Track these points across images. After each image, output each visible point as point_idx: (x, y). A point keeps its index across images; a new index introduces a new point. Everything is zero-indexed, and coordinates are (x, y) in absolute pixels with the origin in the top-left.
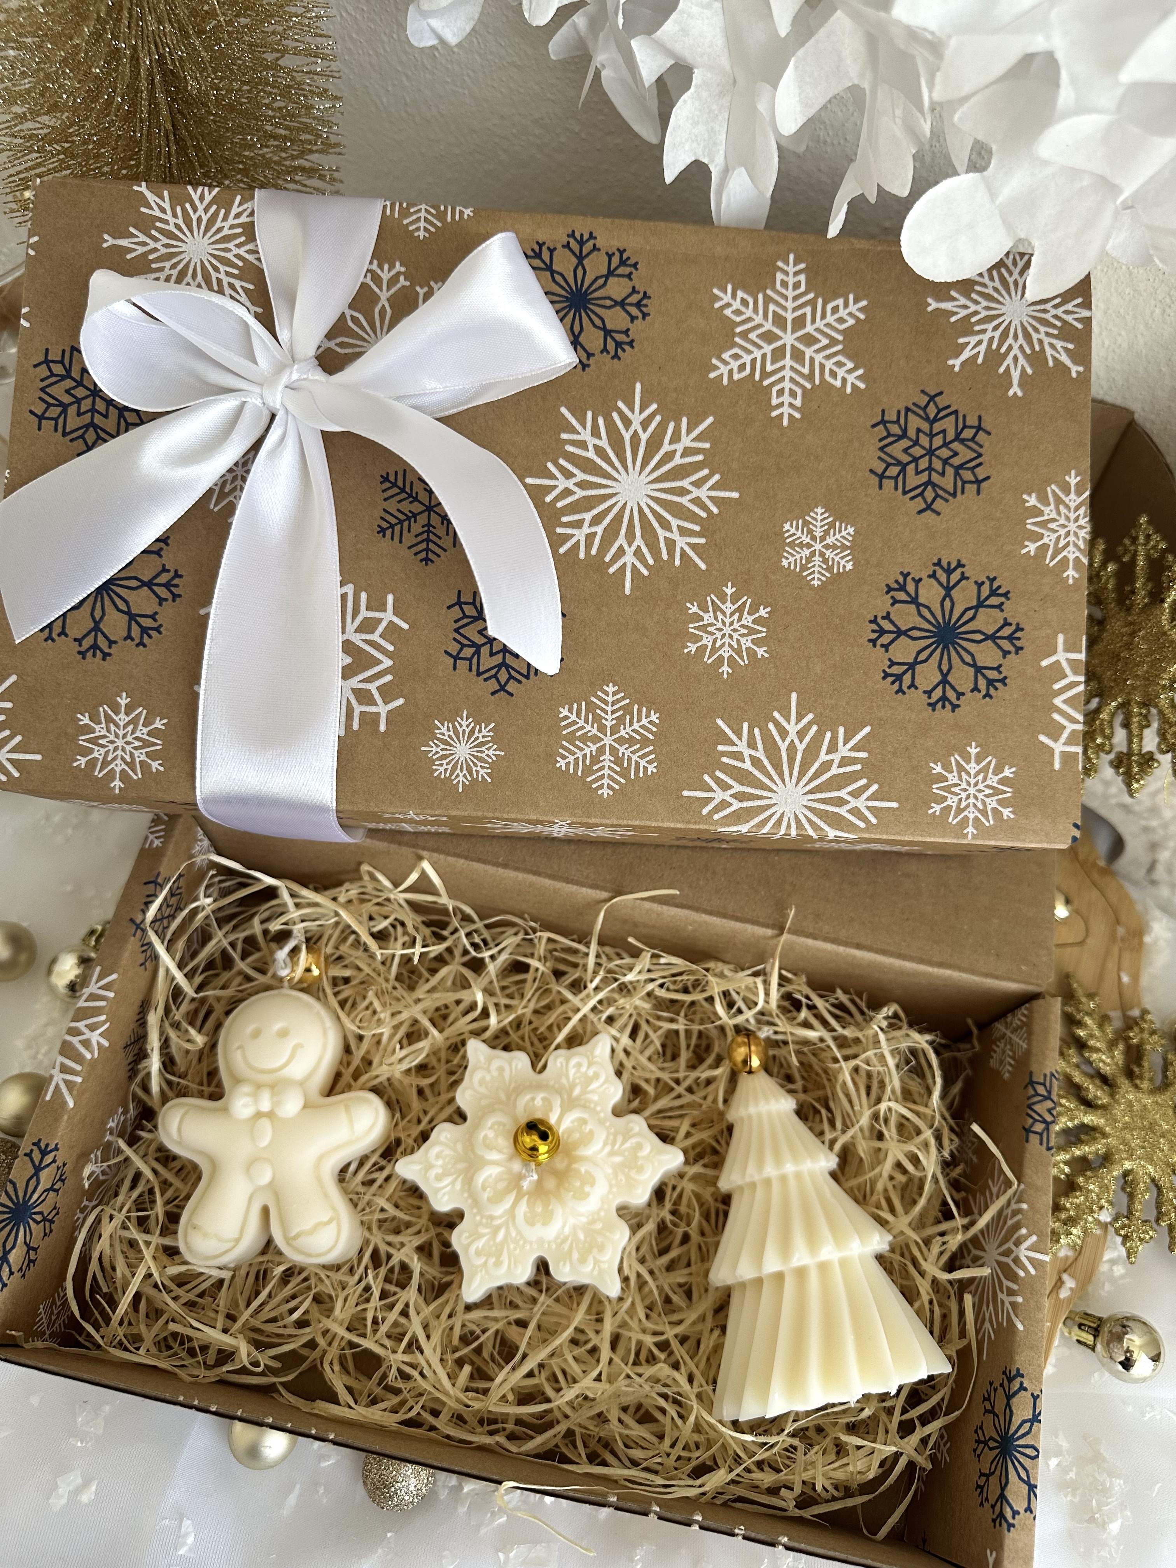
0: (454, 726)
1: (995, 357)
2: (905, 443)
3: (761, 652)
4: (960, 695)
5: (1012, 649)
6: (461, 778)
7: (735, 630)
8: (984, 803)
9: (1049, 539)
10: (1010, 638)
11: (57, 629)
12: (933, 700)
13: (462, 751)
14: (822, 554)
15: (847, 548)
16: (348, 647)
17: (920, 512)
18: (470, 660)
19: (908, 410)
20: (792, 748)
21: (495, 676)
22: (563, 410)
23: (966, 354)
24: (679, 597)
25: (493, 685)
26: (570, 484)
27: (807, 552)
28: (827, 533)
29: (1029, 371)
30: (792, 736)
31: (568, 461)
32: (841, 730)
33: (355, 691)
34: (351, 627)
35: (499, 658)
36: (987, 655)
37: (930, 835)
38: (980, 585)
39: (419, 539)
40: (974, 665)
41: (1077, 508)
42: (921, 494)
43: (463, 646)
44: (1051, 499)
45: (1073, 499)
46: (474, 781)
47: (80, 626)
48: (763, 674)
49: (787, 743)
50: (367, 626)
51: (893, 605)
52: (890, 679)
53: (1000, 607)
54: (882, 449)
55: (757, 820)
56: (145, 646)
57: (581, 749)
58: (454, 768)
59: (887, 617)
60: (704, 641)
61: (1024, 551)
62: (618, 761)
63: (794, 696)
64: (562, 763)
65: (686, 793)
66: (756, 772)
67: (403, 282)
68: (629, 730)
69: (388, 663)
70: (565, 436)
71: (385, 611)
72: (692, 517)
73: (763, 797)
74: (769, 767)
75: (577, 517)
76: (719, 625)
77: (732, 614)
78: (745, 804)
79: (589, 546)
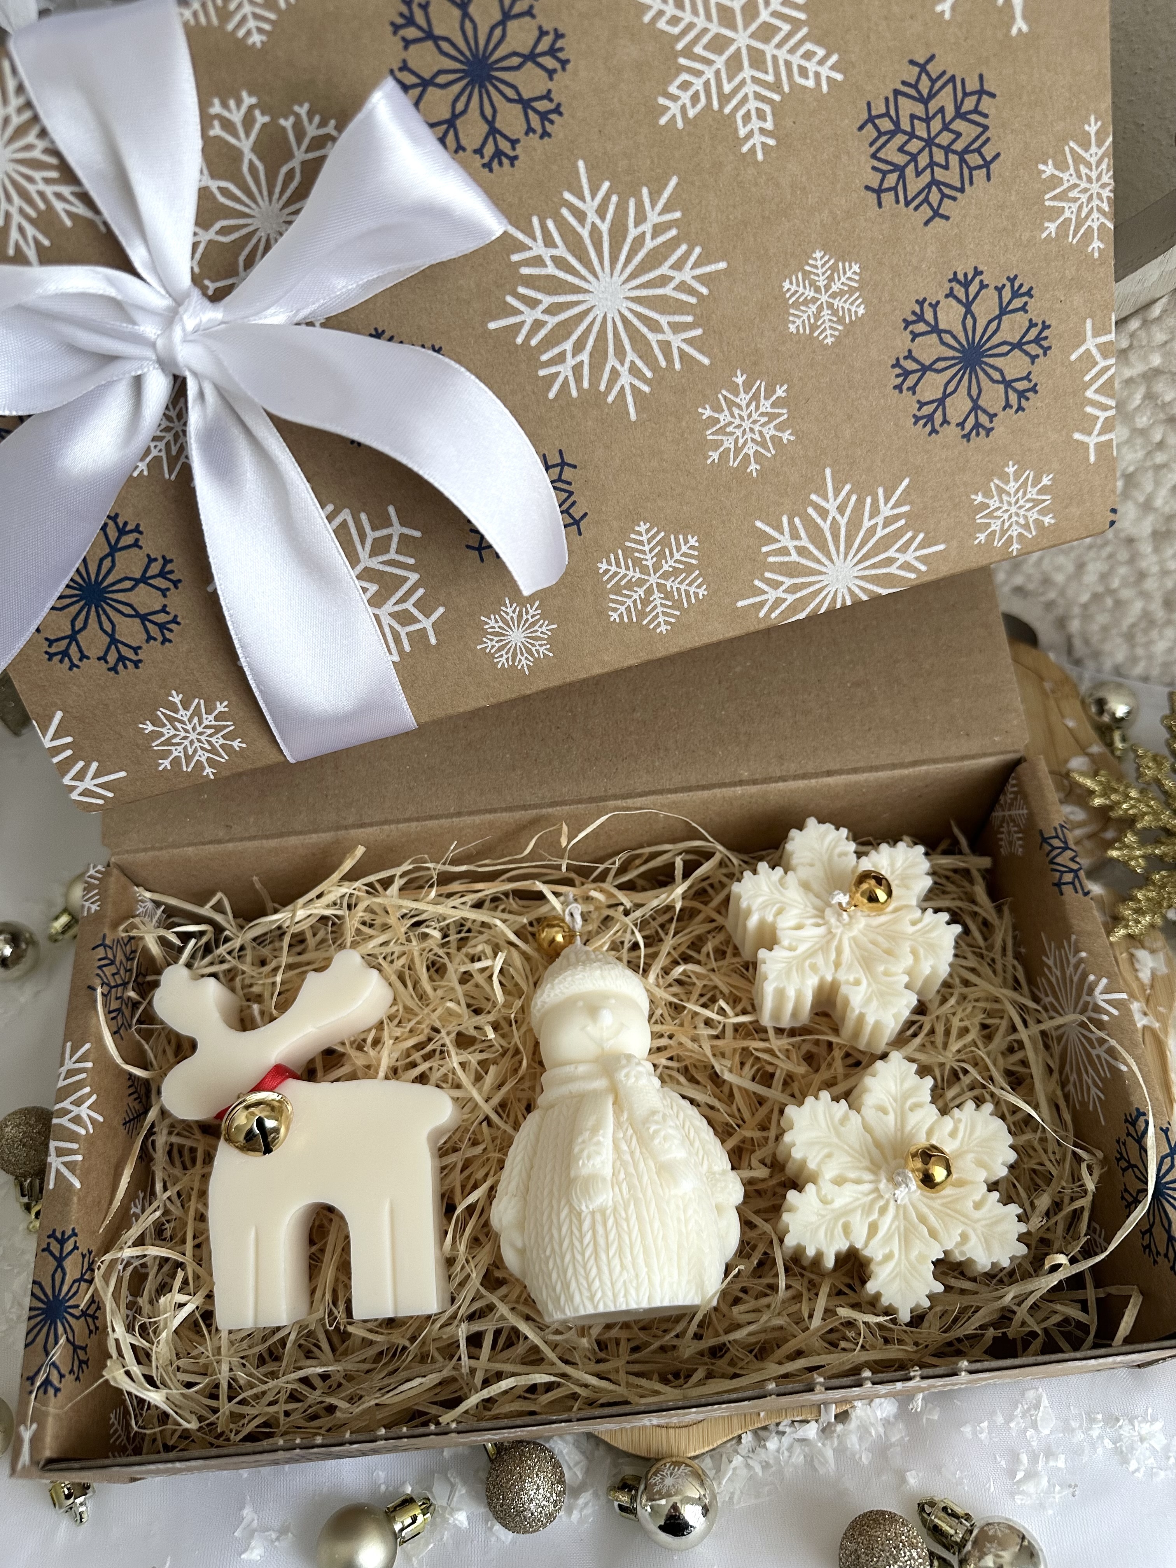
0: (501, 616)
3: (785, 437)
4: (992, 417)
7: (755, 422)
8: (1025, 518)
12: (966, 431)
13: (517, 636)
15: (856, 290)
16: (369, 575)
20: (835, 524)
24: (689, 405)
26: (538, 313)
27: (814, 308)
30: (833, 513)
31: (528, 286)
32: (880, 491)
33: (393, 615)
34: (364, 554)
48: (792, 459)
49: (828, 521)
50: (380, 547)
51: (913, 340)
52: (922, 422)
55: (814, 604)
56: (170, 641)
57: (630, 597)
58: (514, 655)
59: (909, 356)
60: (726, 445)
62: (668, 596)
63: (828, 471)
64: (615, 616)
65: (740, 604)
66: (803, 561)
67: (261, 119)
68: (671, 563)
69: (414, 577)
70: (515, 258)
71: (391, 525)
72: (680, 307)
73: (815, 583)
74: (816, 552)
75: (556, 351)
76: (737, 422)
77: (748, 406)
78: (799, 595)
79: (578, 379)
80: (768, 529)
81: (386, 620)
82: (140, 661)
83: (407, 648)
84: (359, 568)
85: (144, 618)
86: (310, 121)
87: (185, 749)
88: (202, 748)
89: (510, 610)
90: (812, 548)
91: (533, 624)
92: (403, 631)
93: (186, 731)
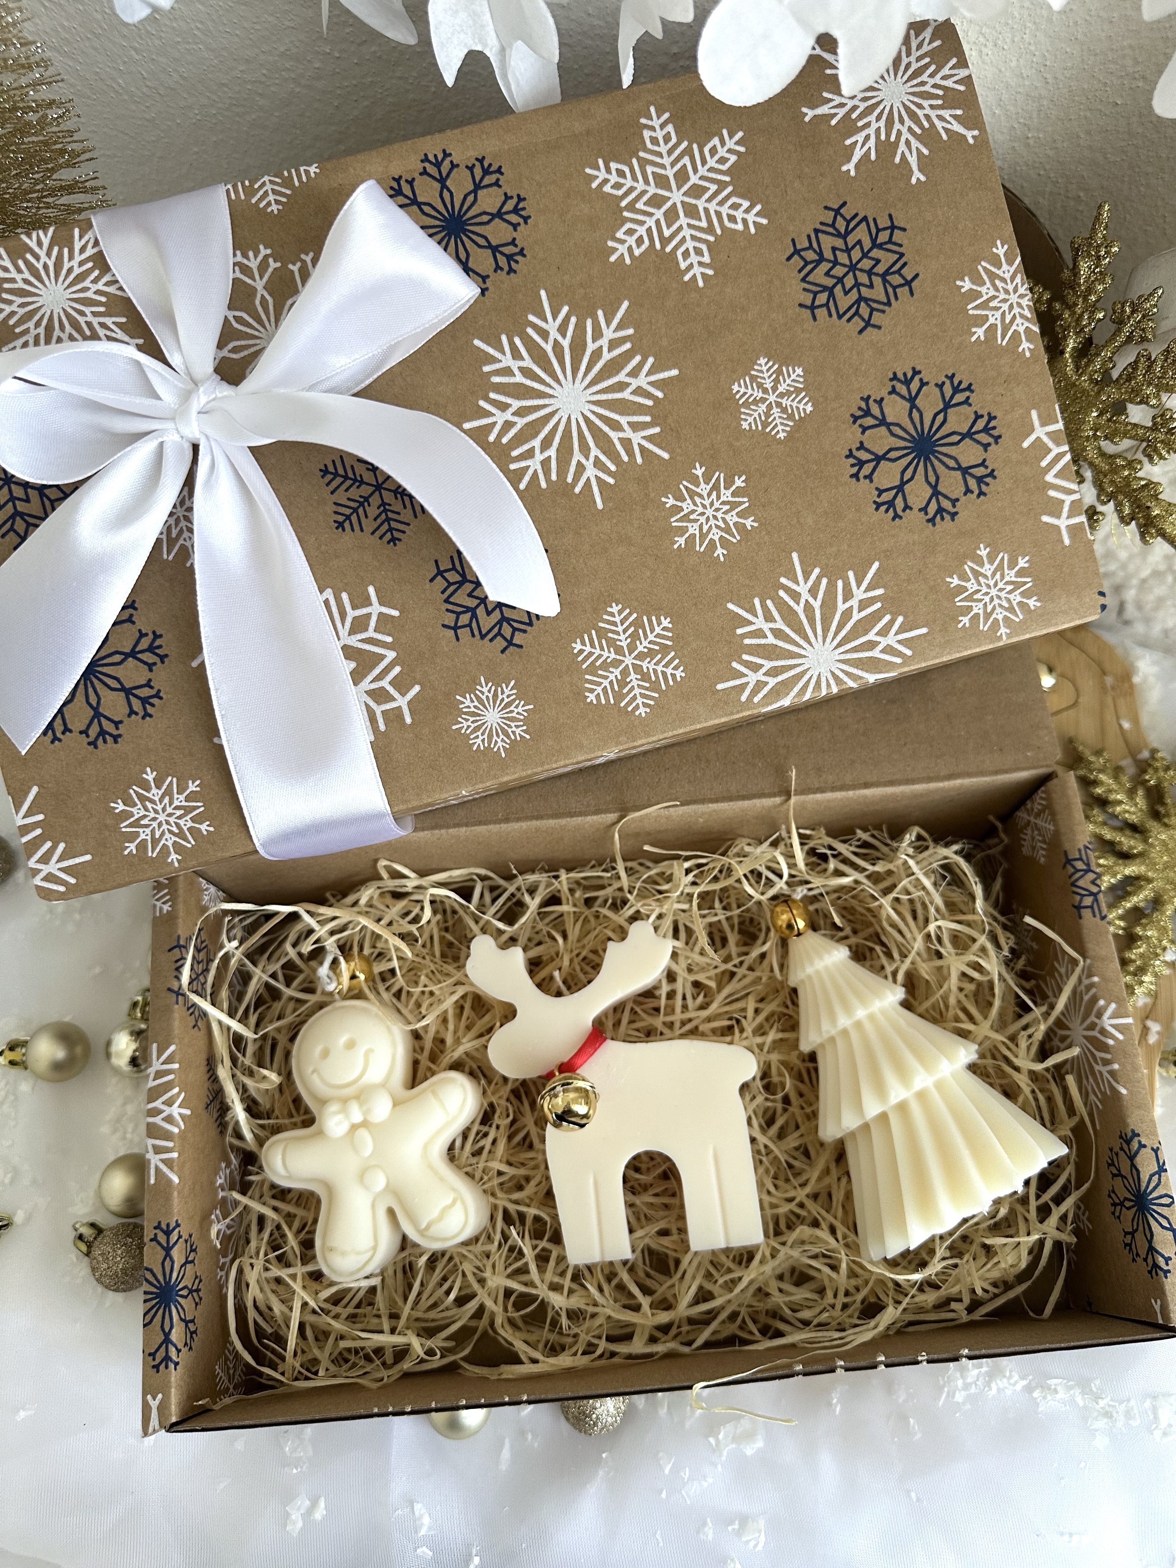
0: (476, 695)
1: (887, 148)
2: (825, 266)
3: (749, 523)
4: (954, 502)
5: (991, 440)
6: (500, 744)
7: (717, 510)
8: (1009, 600)
9: (994, 318)
10: (986, 430)
11: (59, 727)
12: (930, 516)
13: (493, 717)
14: (779, 404)
15: (801, 390)
16: (349, 652)
17: (861, 332)
18: (469, 625)
19: (817, 231)
20: (808, 608)
21: (499, 633)
22: (477, 342)
23: (858, 154)
24: (652, 495)
25: (500, 643)
26: (508, 416)
27: (763, 407)
28: (776, 381)
29: (926, 152)
30: (805, 596)
31: (498, 393)
32: (851, 574)
33: (369, 693)
34: (344, 632)
35: (497, 615)
36: (969, 454)
37: (966, 649)
38: (941, 386)
39: (379, 521)
40: (960, 468)
41: (1013, 279)
42: (857, 313)
43: (458, 614)
44: (985, 277)
45: (1006, 271)
46: (514, 742)
47: (80, 717)
48: (758, 544)
49: (802, 605)
50: (359, 625)
51: (863, 433)
52: (883, 508)
53: (966, 402)
54: (803, 280)
55: (796, 690)
56: (151, 716)
57: (606, 678)
58: (490, 736)
59: (861, 447)
60: (691, 531)
61: (973, 339)
62: (645, 677)
63: (796, 556)
64: (592, 697)
65: (720, 687)
66: (781, 644)
67: (273, 265)
68: (645, 644)
69: (391, 655)
70: (487, 369)
71: (370, 604)
72: (638, 409)
73: (794, 666)
74: (792, 634)
75: (525, 448)
76: (700, 510)
77: (709, 495)
78: (778, 680)
79: (547, 472)
80: (742, 612)
86: (314, 266)
91: (509, 704)
92: (378, 710)
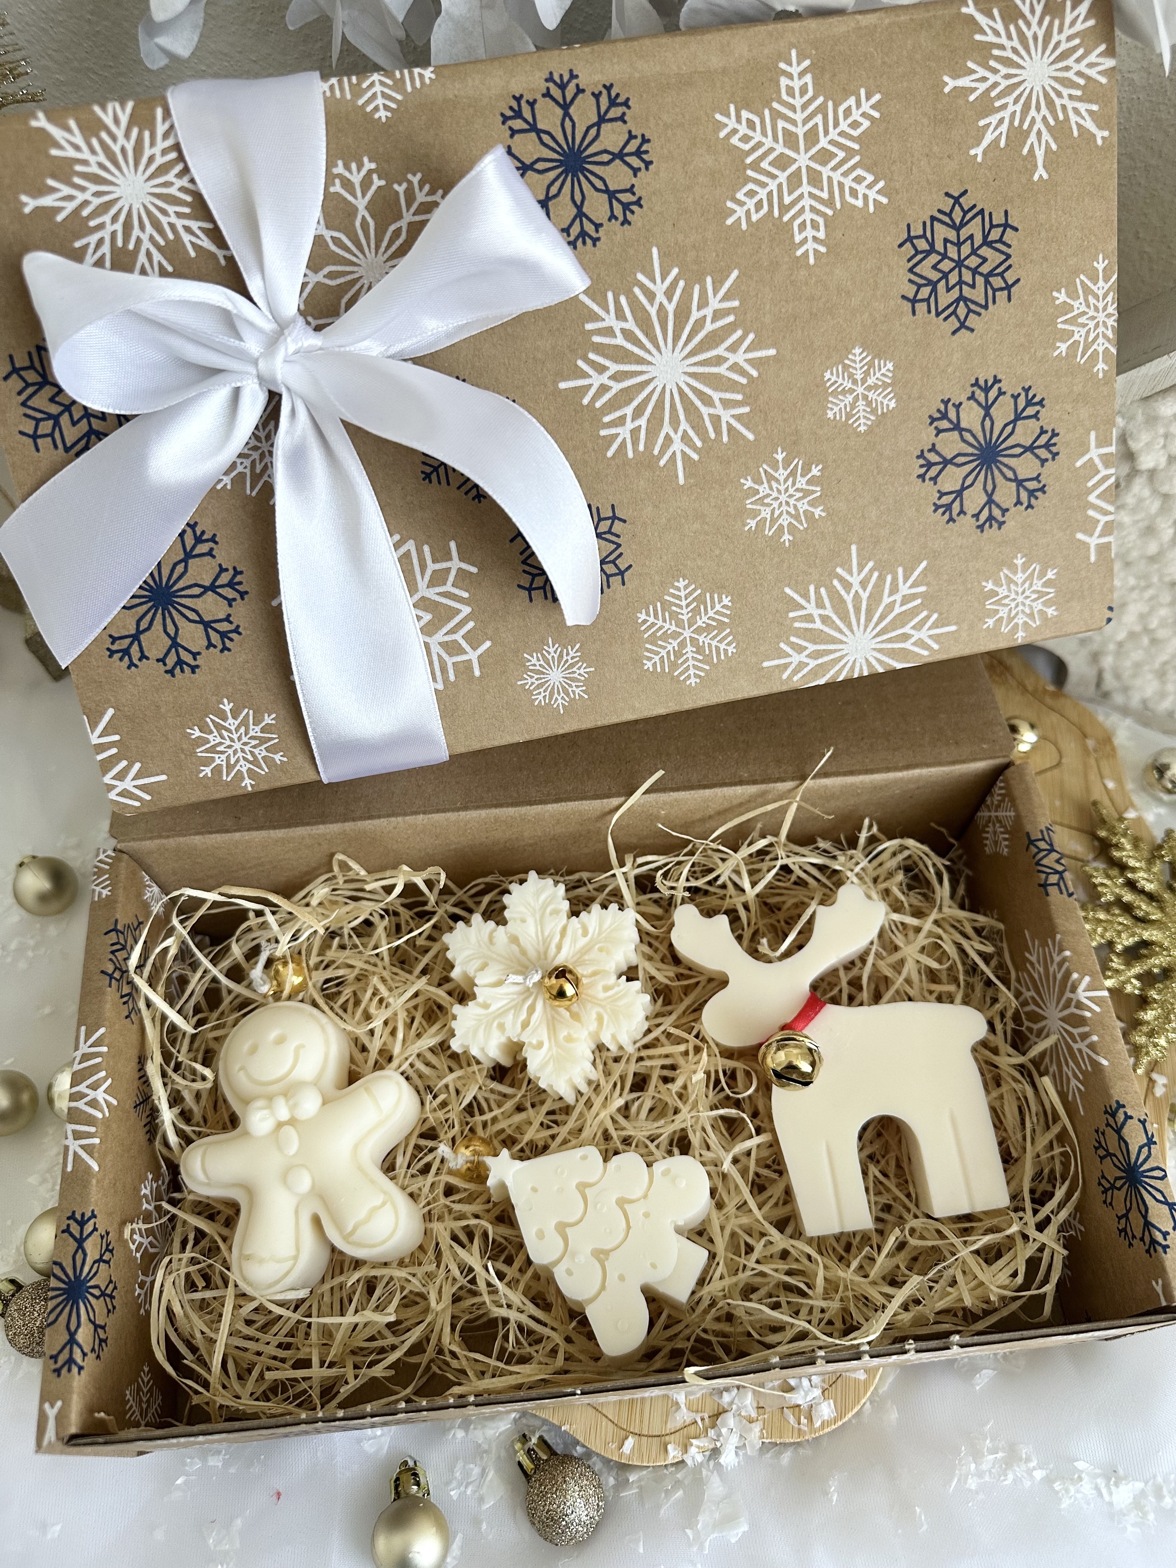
0: (543, 655)
3: (818, 512)
4: (1004, 511)
7: (791, 496)
8: (1031, 607)
11: (135, 653)
12: (981, 522)
13: (556, 676)
15: (889, 385)
16: (425, 604)
18: (544, 588)
20: (857, 600)
24: (732, 475)
26: (604, 379)
28: (867, 373)
30: (856, 587)
31: (599, 354)
32: (900, 571)
33: (443, 645)
34: (422, 584)
40: (1015, 480)
43: (534, 576)
48: (822, 534)
49: (852, 594)
50: (438, 578)
51: (937, 435)
52: (941, 510)
56: (229, 650)
57: (664, 648)
58: (552, 694)
59: (933, 449)
60: (763, 515)
62: (699, 650)
63: (854, 548)
64: (649, 665)
65: (766, 664)
66: (826, 629)
67: (377, 182)
68: (705, 619)
69: (466, 610)
70: (589, 326)
71: (451, 559)
72: (733, 386)
73: (836, 651)
74: (838, 622)
75: (618, 414)
76: (775, 494)
77: (786, 480)
78: (820, 661)
79: (635, 442)
80: (796, 596)
81: (436, 649)
82: (197, 666)
83: (452, 678)
84: (417, 597)
85: (207, 625)
86: (421, 189)
87: (228, 758)
88: (245, 759)
89: (552, 650)
90: (835, 618)
91: (572, 665)
92: (450, 661)
93: (232, 740)
